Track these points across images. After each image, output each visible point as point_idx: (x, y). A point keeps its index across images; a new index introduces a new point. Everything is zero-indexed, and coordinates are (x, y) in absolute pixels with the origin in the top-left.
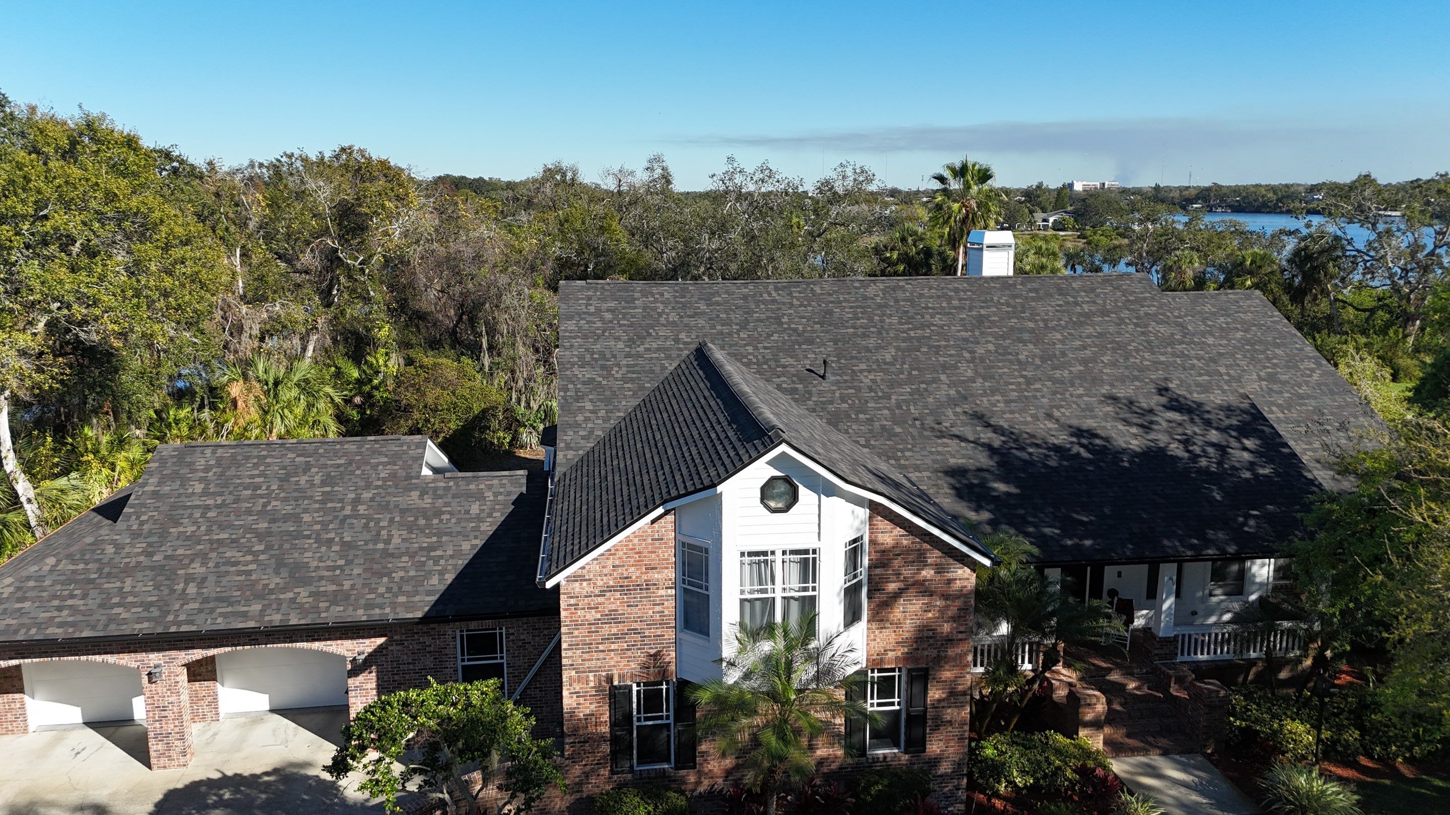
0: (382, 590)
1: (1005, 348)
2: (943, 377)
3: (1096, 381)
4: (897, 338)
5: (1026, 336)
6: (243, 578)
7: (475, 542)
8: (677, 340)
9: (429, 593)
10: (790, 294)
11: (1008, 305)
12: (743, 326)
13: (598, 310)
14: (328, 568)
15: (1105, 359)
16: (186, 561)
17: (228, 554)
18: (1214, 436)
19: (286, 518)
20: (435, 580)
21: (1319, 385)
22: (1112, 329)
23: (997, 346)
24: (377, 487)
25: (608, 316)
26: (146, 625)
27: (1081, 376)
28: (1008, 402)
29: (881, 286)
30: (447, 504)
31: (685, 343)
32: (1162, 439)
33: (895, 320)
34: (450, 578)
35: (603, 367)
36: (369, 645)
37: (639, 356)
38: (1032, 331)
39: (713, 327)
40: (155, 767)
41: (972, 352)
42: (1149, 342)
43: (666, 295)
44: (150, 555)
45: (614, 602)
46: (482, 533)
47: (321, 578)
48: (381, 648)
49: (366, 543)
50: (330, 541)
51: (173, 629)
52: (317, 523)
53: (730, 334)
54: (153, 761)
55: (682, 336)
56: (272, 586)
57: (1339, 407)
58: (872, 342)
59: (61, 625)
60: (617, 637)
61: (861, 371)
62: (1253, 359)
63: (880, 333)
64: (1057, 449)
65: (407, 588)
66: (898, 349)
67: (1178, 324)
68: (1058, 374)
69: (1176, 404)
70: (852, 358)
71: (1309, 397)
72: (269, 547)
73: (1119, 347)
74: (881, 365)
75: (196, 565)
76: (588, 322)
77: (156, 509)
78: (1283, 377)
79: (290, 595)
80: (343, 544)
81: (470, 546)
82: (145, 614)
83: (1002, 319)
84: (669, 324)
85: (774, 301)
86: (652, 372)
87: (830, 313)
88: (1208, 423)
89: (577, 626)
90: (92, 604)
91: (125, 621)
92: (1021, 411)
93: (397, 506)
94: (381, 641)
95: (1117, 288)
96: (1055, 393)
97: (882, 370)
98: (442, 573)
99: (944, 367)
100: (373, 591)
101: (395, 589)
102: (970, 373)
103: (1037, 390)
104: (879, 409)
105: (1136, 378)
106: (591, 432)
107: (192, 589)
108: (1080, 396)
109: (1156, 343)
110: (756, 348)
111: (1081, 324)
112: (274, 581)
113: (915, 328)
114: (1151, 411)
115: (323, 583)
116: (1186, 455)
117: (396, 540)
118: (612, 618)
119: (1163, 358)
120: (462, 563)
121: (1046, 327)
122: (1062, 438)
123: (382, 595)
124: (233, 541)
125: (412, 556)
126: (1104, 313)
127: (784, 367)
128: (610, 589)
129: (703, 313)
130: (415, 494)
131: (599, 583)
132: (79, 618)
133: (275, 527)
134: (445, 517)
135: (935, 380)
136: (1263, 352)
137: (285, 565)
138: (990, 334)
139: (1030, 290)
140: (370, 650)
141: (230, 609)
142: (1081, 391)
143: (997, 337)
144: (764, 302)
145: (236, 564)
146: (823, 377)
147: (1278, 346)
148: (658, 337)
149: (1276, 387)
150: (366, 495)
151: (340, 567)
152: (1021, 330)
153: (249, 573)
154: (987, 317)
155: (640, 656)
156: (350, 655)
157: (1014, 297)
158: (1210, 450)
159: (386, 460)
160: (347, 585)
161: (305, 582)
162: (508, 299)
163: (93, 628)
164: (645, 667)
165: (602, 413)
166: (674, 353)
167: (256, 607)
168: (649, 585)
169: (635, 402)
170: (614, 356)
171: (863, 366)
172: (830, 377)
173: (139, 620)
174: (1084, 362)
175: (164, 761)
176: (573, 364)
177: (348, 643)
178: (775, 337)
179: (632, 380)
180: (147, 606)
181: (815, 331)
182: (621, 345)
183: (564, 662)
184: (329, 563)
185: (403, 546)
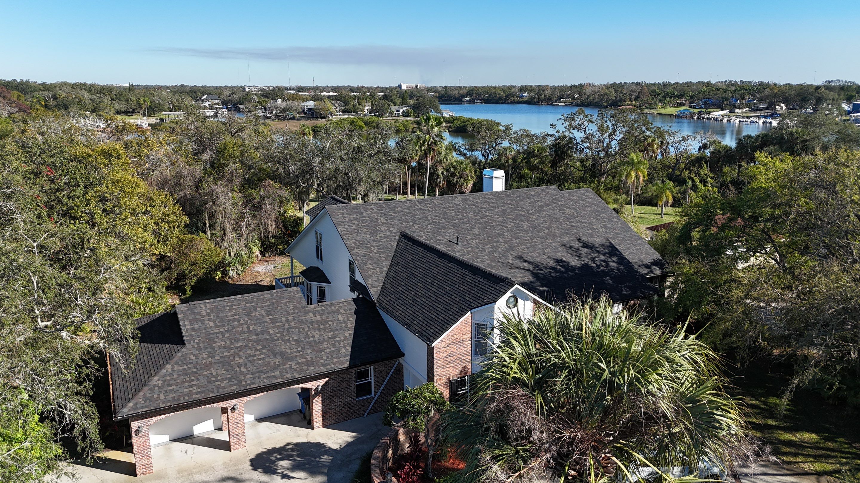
0: (325, 358)
1: (518, 224)
2: (501, 239)
3: (554, 236)
4: (476, 223)
5: (523, 218)
6: (262, 361)
7: (350, 332)
8: (390, 232)
9: (345, 356)
10: (426, 205)
11: (511, 204)
12: (414, 223)
13: (350, 220)
14: (296, 352)
15: (554, 226)
16: (231, 358)
17: (248, 352)
18: (602, 257)
19: (262, 333)
20: (343, 351)
21: (621, 228)
22: (552, 212)
23: (515, 224)
24: (293, 314)
25: (356, 222)
26: (235, 387)
27: (548, 234)
28: (528, 248)
29: (460, 199)
30: (328, 317)
31: (395, 233)
32: (586, 260)
33: (472, 215)
34: (349, 349)
35: (367, 248)
36: (321, 383)
37: (378, 241)
38: (524, 216)
39: (402, 224)
40: (232, 450)
41: (507, 227)
42: (566, 217)
43: (375, 210)
44: (213, 357)
45: (452, 349)
46: (350, 328)
47: (296, 357)
48: (326, 382)
49: (305, 339)
50: (288, 340)
51: (248, 387)
52: (277, 333)
53: (410, 226)
54: (232, 447)
55: (391, 229)
56: (277, 363)
57: (630, 237)
58: (467, 226)
59: (197, 393)
60: (453, 362)
61: (470, 239)
62: (597, 219)
63: (469, 221)
64: (553, 268)
65: (335, 355)
66: (479, 228)
67: (574, 209)
68: (540, 234)
69: (586, 245)
70: (464, 234)
71: (620, 234)
72: (264, 347)
73: (557, 220)
74: (476, 237)
75: (237, 359)
76: (349, 226)
77: (199, 336)
78: (609, 226)
79: (288, 366)
80: (295, 341)
81: (349, 334)
82: (230, 383)
83: (511, 211)
84: (383, 224)
85: (421, 209)
86: (388, 248)
87: (445, 213)
88: (598, 252)
89: (439, 359)
90: (205, 382)
91: (224, 388)
92: (534, 252)
93: (307, 321)
94: (326, 379)
95: (547, 193)
96: (542, 243)
97: (477, 238)
98: (345, 347)
99: (500, 235)
100: (321, 359)
101: (330, 357)
102: (509, 237)
103: (535, 242)
104: (483, 256)
105: (567, 234)
106: (378, 279)
107: (243, 369)
108: (551, 243)
109: (569, 217)
110: (424, 233)
111: (540, 211)
112: (277, 361)
113: (481, 218)
114: (578, 249)
115: (298, 358)
116: (595, 265)
117: (317, 336)
118: (451, 355)
119: (573, 224)
120: (350, 341)
121: (529, 213)
122: (551, 263)
123: (326, 360)
124: (246, 346)
125: (328, 342)
126: (547, 205)
127: (440, 240)
128: (451, 344)
129: (394, 217)
130: (311, 314)
131: (447, 342)
132: (203, 389)
133: (260, 337)
134: (330, 323)
135: (499, 241)
136: (599, 216)
137: (276, 353)
138: (510, 218)
139: (517, 197)
140: (322, 384)
141: (266, 375)
142: (551, 241)
143: (513, 219)
144: (417, 210)
145: (255, 356)
146: (457, 244)
147: (603, 213)
148: (382, 231)
149: (608, 231)
150: (291, 318)
151: (300, 351)
152: (520, 216)
153: (263, 359)
154: (506, 210)
155: (460, 367)
156: (314, 388)
157: (512, 200)
158: (602, 263)
159: (287, 300)
160: (309, 358)
161: (291, 359)
162: (221, 200)
163: (213, 392)
164: (461, 371)
165: (378, 269)
166: (393, 238)
167: (277, 373)
168: (463, 341)
169: (389, 263)
170: (369, 242)
171: (469, 237)
172: (460, 244)
173: (231, 386)
174: (547, 228)
175: (236, 446)
176: (354, 248)
177: (313, 383)
178: (429, 226)
179: (381, 253)
180: (230, 379)
181: (444, 223)
182: (368, 236)
183: (435, 373)
184: (295, 350)
185: (322, 338)
